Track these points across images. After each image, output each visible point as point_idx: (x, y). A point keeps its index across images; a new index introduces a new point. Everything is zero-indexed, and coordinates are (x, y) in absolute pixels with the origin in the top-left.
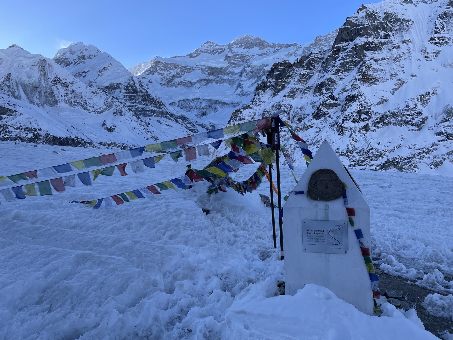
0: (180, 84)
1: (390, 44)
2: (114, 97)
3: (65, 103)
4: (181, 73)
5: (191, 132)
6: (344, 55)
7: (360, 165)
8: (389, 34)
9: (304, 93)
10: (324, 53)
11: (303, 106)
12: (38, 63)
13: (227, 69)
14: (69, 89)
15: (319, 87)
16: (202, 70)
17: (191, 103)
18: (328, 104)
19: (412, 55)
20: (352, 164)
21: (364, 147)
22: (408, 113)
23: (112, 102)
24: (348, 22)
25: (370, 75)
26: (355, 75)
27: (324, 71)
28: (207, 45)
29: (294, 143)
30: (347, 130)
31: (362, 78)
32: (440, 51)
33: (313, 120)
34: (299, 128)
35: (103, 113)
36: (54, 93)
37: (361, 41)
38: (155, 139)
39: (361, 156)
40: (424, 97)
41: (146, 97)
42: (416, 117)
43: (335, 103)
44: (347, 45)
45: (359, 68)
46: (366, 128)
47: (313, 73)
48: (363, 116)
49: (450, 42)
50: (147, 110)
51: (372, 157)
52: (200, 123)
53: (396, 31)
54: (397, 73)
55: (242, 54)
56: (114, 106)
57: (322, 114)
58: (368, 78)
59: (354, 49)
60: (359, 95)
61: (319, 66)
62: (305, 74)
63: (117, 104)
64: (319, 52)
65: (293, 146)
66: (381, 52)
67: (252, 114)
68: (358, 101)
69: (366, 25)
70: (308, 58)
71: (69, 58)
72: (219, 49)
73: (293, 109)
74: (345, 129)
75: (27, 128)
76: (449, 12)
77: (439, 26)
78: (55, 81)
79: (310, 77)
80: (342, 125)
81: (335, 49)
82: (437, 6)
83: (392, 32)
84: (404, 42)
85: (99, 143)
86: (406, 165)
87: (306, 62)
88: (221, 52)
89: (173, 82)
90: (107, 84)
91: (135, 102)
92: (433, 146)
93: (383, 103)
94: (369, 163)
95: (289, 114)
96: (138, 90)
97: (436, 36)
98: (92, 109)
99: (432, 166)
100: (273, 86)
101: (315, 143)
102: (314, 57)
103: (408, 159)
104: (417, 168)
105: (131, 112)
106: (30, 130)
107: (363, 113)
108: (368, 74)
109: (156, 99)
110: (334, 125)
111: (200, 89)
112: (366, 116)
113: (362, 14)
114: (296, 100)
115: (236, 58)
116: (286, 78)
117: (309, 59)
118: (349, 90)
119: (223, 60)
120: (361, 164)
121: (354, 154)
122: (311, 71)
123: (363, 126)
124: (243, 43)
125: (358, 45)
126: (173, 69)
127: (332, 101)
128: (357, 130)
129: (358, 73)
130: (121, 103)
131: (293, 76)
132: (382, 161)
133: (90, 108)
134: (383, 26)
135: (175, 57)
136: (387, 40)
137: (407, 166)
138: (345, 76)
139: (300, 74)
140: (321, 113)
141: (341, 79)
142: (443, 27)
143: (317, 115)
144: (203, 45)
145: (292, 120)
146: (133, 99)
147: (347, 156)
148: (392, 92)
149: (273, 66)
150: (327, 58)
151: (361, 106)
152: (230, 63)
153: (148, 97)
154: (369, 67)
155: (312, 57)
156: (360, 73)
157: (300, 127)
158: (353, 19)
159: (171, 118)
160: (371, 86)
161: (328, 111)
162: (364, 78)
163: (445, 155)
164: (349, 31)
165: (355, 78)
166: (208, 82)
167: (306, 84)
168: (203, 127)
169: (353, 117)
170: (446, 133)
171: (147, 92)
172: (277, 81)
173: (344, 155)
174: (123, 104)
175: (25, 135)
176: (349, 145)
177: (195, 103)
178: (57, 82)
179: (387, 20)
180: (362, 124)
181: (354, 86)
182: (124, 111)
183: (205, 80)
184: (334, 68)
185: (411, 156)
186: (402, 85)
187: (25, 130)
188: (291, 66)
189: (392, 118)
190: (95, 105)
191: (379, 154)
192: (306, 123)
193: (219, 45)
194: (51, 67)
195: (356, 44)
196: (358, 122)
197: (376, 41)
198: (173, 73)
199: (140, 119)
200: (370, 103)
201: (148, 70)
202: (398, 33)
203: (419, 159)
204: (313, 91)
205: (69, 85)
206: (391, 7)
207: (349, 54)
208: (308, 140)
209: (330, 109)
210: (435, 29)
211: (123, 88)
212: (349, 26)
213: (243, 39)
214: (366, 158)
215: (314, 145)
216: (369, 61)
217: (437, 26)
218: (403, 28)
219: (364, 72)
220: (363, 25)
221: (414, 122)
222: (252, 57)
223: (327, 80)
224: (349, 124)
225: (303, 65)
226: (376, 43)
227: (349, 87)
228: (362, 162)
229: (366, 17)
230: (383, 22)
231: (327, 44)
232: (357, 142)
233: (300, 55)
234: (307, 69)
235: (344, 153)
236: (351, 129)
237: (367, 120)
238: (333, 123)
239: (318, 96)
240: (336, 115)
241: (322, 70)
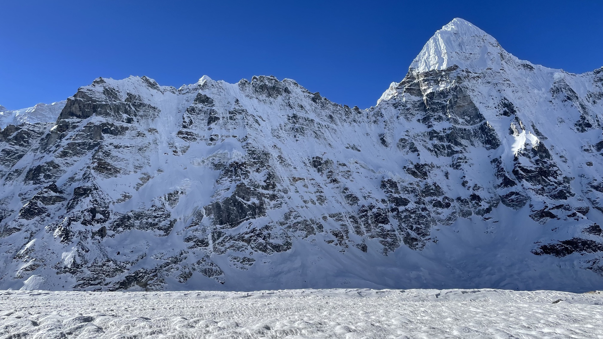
1: (134, 131)
6: (73, 134)
7: (92, 285)
8: (132, 119)
9: (9, 178)
10: (44, 127)
11: (5, 198)
15: (34, 172)
18: (46, 197)
19: (159, 147)
20: (79, 285)
21: (98, 259)
22: (154, 214)
24: (80, 93)
25: (109, 164)
26: (88, 161)
27: (43, 151)
30: (74, 235)
31: (98, 166)
32: (189, 147)
33: (20, 220)
37: (96, 120)
39: (93, 271)
40: (172, 196)
42: (163, 219)
43: (57, 197)
44: (78, 122)
45: (94, 153)
46: (102, 233)
47: (25, 152)
49: (198, 139)
51: (109, 272)
53: (141, 116)
54: (142, 166)
57: (36, 211)
58: (106, 167)
59: (89, 127)
60: (94, 188)
61: (35, 143)
62: (12, 152)
64: (36, 124)
66: (123, 138)
68: (92, 196)
69: (104, 103)
70: (17, 129)
74: (71, 233)
76: (196, 107)
77: (187, 120)
79: (20, 157)
80: (68, 228)
81: (61, 125)
82: (184, 98)
83: (136, 117)
84: (150, 130)
86: (152, 279)
87: (15, 134)
92: (182, 254)
93: (125, 201)
94: (105, 280)
97: (184, 130)
99: (181, 278)
102: (28, 129)
103: (154, 272)
104: (164, 283)
107: (98, 212)
108: (106, 162)
110: (55, 227)
112: (102, 216)
113: (99, 88)
117: (19, 131)
118: (79, 180)
120: (92, 282)
121: (83, 269)
122: (22, 148)
123: (98, 229)
125: (93, 124)
127: (53, 194)
128: (90, 235)
129: (93, 159)
132: (121, 277)
134: (125, 108)
136: (129, 125)
137: (153, 281)
138: (75, 161)
139: (3, 150)
140: (35, 209)
141: (69, 164)
142: (191, 122)
143: (28, 213)
147: (73, 273)
148: (136, 188)
150: (48, 135)
151: (95, 202)
154: (107, 154)
155: (25, 128)
156: (95, 160)
158: (88, 91)
160: (109, 177)
161: (46, 207)
162: (101, 167)
163: (195, 265)
164: (81, 105)
165: (88, 165)
167: (13, 166)
169: (84, 217)
170: (195, 238)
173: (69, 272)
176: (77, 257)
179: (130, 102)
180: (97, 227)
181: (86, 175)
184: (59, 148)
185: (158, 267)
186: (148, 180)
189: (135, 220)
191: (118, 267)
192: (9, 223)
195: (90, 123)
196: (91, 224)
197: (117, 124)
200: (108, 199)
202: (144, 119)
203: (166, 270)
204: (25, 177)
206: (135, 88)
207: (80, 133)
208: (10, 251)
209: (49, 204)
210: (183, 123)
212: (81, 99)
214: (100, 275)
215: (20, 257)
216: (107, 146)
217: (185, 120)
218: (149, 115)
219: (101, 160)
220: (100, 102)
221: (161, 225)
223: (47, 163)
224: (77, 227)
225: (10, 137)
226: (117, 126)
227: (80, 176)
228: (94, 280)
229: (104, 93)
230: (125, 103)
231: (52, 116)
232: (88, 251)
233: (5, 123)
234: (16, 144)
235: (67, 268)
236: (80, 234)
237: (103, 222)
238: (54, 225)
239: (31, 185)
240: (59, 214)
241: (40, 148)
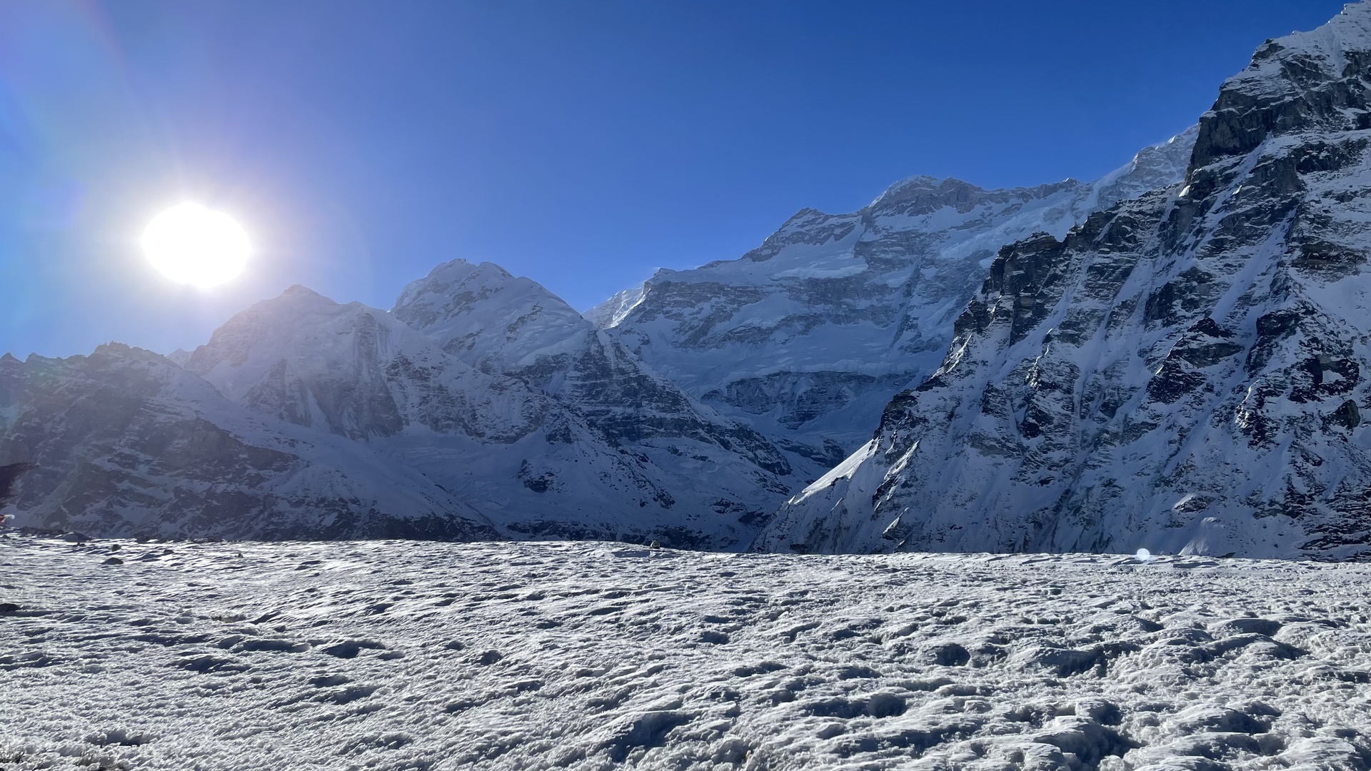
0: (730, 338)
2: (548, 394)
3: (422, 422)
4: (729, 307)
5: (769, 473)
6: (1229, 194)
7: (1346, 542)
9: (1112, 321)
10: (1163, 196)
11: (1114, 364)
12: (355, 325)
13: (866, 280)
14: (431, 384)
15: (1161, 300)
16: (789, 291)
17: (764, 387)
18: (1197, 350)
20: (1314, 542)
21: (1349, 480)
23: (543, 407)
24: (1229, 96)
25: (1331, 246)
26: (1277, 251)
27: (1169, 251)
28: (800, 221)
29: (1097, 483)
30: (1277, 428)
31: (1305, 257)
33: (1153, 406)
34: (1107, 432)
35: (521, 440)
36: (392, 398)
37: (1278, 145)
38: (664, 501)
39: (1342, 510)
41: (635, 384)
43: (1222, 345)
44: (1235, 165)
45: (1287, 228)
46: (1347, 416)
47: (1133, 262)
48: (1330, 377)
50: (639, 422)
52: (796, 444)
55: (905, 233)
56: (549, 419)
57: (1181, 383)
58: (1325, 255)
59: (1261, 171)
60: (1304, 310)
61: (1149, 238)
62: (1107, 267)
63: (556, 411)
64: (1143, 195)
65: (1097, 492)
66: (1356, 173)
67: (949, 401)
68: (1303, 331)
69: (1289, 99)
70: (1109, 217)
71: (432, 304)
72: (837, 226)
73: (1082, 375)
74: (1270, 424)
75: (323, 500)
78: (395, 366)
79: (1126, 273)
80: (1259, 412)
81: (1197, 182)
85: (510, 527)
87: (1106, 229)
88: (843, 234)
89: (709, 335)
90: (529, 360)
91: (605, 402)
95: (1069, 392)
96: (613, 367)
98: (489, 433)
100: (1007, 313)
101: (1172, 479)
102: (1130, 212)
105: (595, 431)
106: (330, 505)
107: (1327, 367)
108: (1322, 242)
109: (664, 387)
110: (1230, 413)
111: (788, 344)
112: (1337, 376)
113: (1271, 67)
114: (1087, 345)
115: (888, 246)
116: (1047, 285)
117: (1113, 221)
118: (1264, 299)
119: (849, 256)
120: (1346, 536)
121: (1315, 504)
122: (1125, 256)
123: (1334, 409)
124: (906, 201)
125: (1271, 159)
126: (708, 299)
127: (1210, 340)
128: (1316, 426)
129: (1287, 242)
130: (568, 407)
131: (1068, 276)
133: (487, 430)
134: (1347, 92)
135: (711, 265)
138: (1245, 257)
139: (1091, 268)
140: (1179, 379)
141: (1233, 266)
143: (1165, 388)
144: (790, 221)
145: (1084, 410)
146: (598, 393)
147: (1293, 514)
149: (1001, 253)
150: (1174, 212)
151: (1314, 345)
152: (871, 260)
153: (639, 384)
154: (1322, 221)
155: (1123, 212)
156: (1295, 244)
157: (1113, 429)
158: (1243, 85)
159: (707, 436)
160: (1339, 278)
161: (1201, 370)
162: (1312, 257)
164: (1233, 123)
165: (1278, 260)
166: (811, 321)
167: (1115, 295)
168: (804, 456)
169: (1292, 383)
171: (636, 371)
172: (1017, 295)
173: (1283, 512)
174: (572, 411)
175: (318, 520)
176: (1295, 477)
177: (777, 385)
178: (401, 368)
179: (1357, 72)
180: (1330, 404)
181: (1278, 284)
182: (574, 429)
183: (800, 318)
184: (1203, 237)
187: (317, 506)
188: (1057, 249)
190: (498, 420)
192: (1132, 415)
193: (833, 216)
194: (387, 330)
195: (1265, 158)
196: (1314, 398)
197: (1332, 139)
198: (707, 308)
199: (620, 448)
200: (1347, 332)
201: (638, 310)
204: (1143, 314)
205: (429, 374)
206: (1363, 33)
207: (1244, 189)
208: (1146, 471)
209: (1205, 364)
211: (571, 367)
212: (1231, 109)
213: (904, 190)
214: (1363, 518)
215: (1168, 483)
216: (1317, 202)
219: (1309, 238)
220: (1278, 99)
222: (939, 235)
223: (1184, 275)
224: (1281, 408)
225: (1098, 239)
226: (1333, 146)
227: (1263, 289)
228: (1350, 531)
229: (1284, 75)
230: (1345, 80)
231: (1174, 169)
232: (1319, 464)
233: (1082, 213)
234: (1112, 249)
235: (1277, 503)
236: (1292, 424)
237: (1345, 390)
238: (1226, 408)
239: (1158, 329)
240: (1230, 382)
241: (1162, 247)
